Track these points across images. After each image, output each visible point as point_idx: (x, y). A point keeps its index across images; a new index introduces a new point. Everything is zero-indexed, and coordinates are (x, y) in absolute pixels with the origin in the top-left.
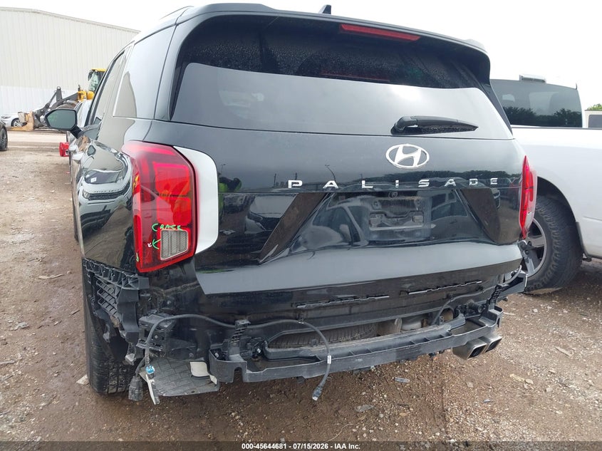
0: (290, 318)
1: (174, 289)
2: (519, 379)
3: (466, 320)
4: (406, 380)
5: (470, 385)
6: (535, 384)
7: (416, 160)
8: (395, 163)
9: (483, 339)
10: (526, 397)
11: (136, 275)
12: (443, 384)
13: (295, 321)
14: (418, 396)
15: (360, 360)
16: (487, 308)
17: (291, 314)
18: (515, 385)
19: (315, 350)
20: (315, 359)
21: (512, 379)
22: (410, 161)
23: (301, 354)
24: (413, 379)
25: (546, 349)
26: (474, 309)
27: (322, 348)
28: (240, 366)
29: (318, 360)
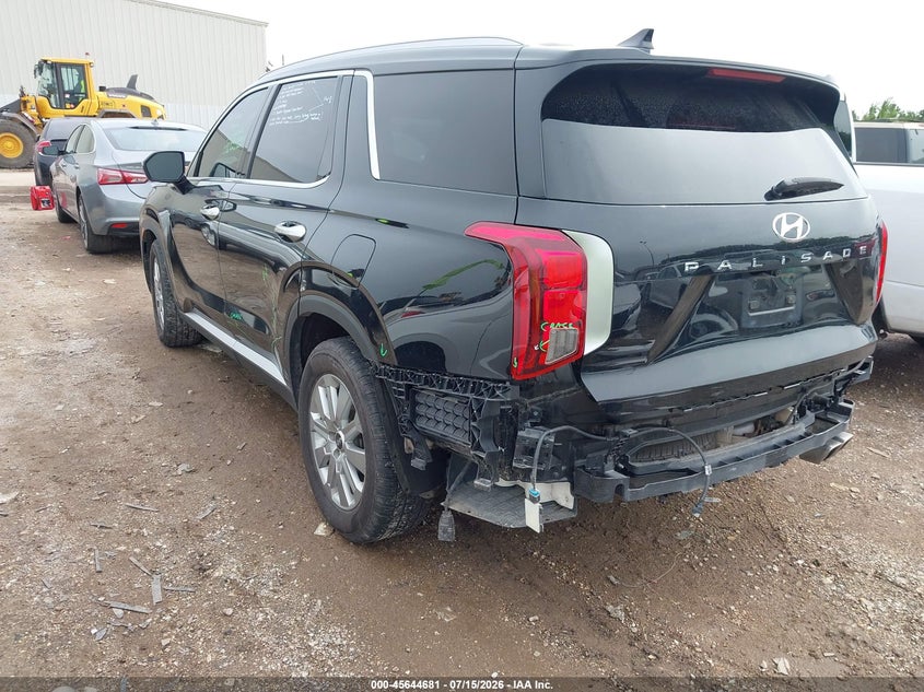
0: (658, 426)
1: (542, 397)
2: (843, 488)
3: (816, 418)
4: (715, 500)
5: (791, 499)
6: (863, 491)
7: (800, 231)
8: (782, 235)
9: (836, 439)
10: (858, 507)
11: (508, 383)
12: (759, 502)
13: (666, 429)
14: (738, 517)
15: (734, 469)
16: (836, 401)
17: (659, 422)
18: (840, 496)
19: (686, 461)
20: (689, 472)
21: (833, 488)
22: (793, 232)
23: (671, 466)
24: (722, 498)
25: (858, 452)
26: (822, 403)
27: (697, 457)
28: (622, 482)
29: (694, 473)
